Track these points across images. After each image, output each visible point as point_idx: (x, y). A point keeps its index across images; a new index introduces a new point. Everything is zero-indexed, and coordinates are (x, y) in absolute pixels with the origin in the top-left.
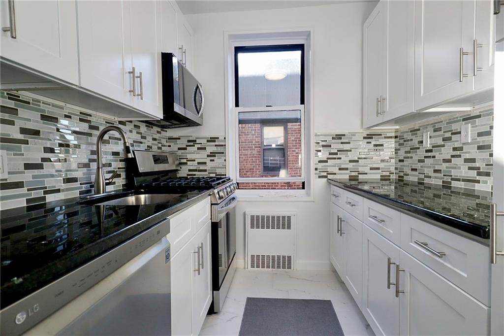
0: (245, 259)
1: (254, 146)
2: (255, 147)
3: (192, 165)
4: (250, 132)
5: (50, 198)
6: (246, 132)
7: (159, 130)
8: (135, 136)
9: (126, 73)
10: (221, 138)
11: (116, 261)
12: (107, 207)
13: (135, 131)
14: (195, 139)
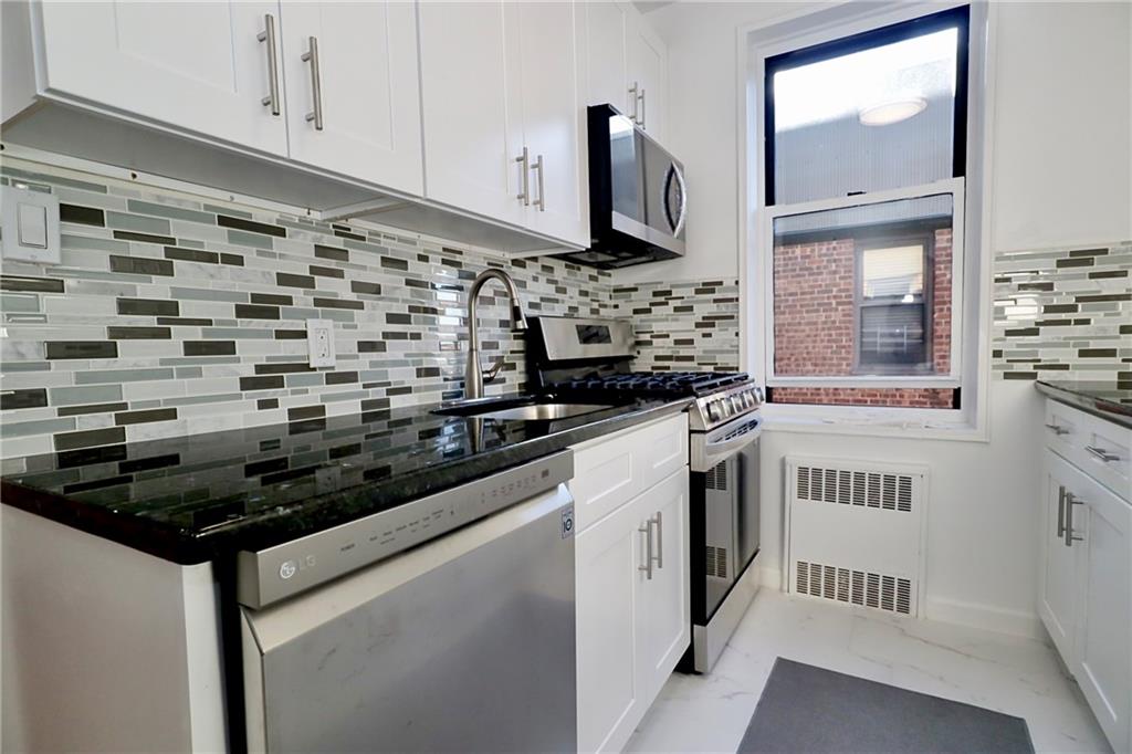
0: (782, 570)
1: (834, 302)
2: (838, 304)
3: (663, 347)
4: (825, 267)
5: (397, 403)
6: (814, 266)
7: (594, 272)
8: (543, 288)
9: (512, 161)
10: (728, 283)
11: (452, 513)
12: (488, 424)
13: (545, 278)
14: (668, 289)
